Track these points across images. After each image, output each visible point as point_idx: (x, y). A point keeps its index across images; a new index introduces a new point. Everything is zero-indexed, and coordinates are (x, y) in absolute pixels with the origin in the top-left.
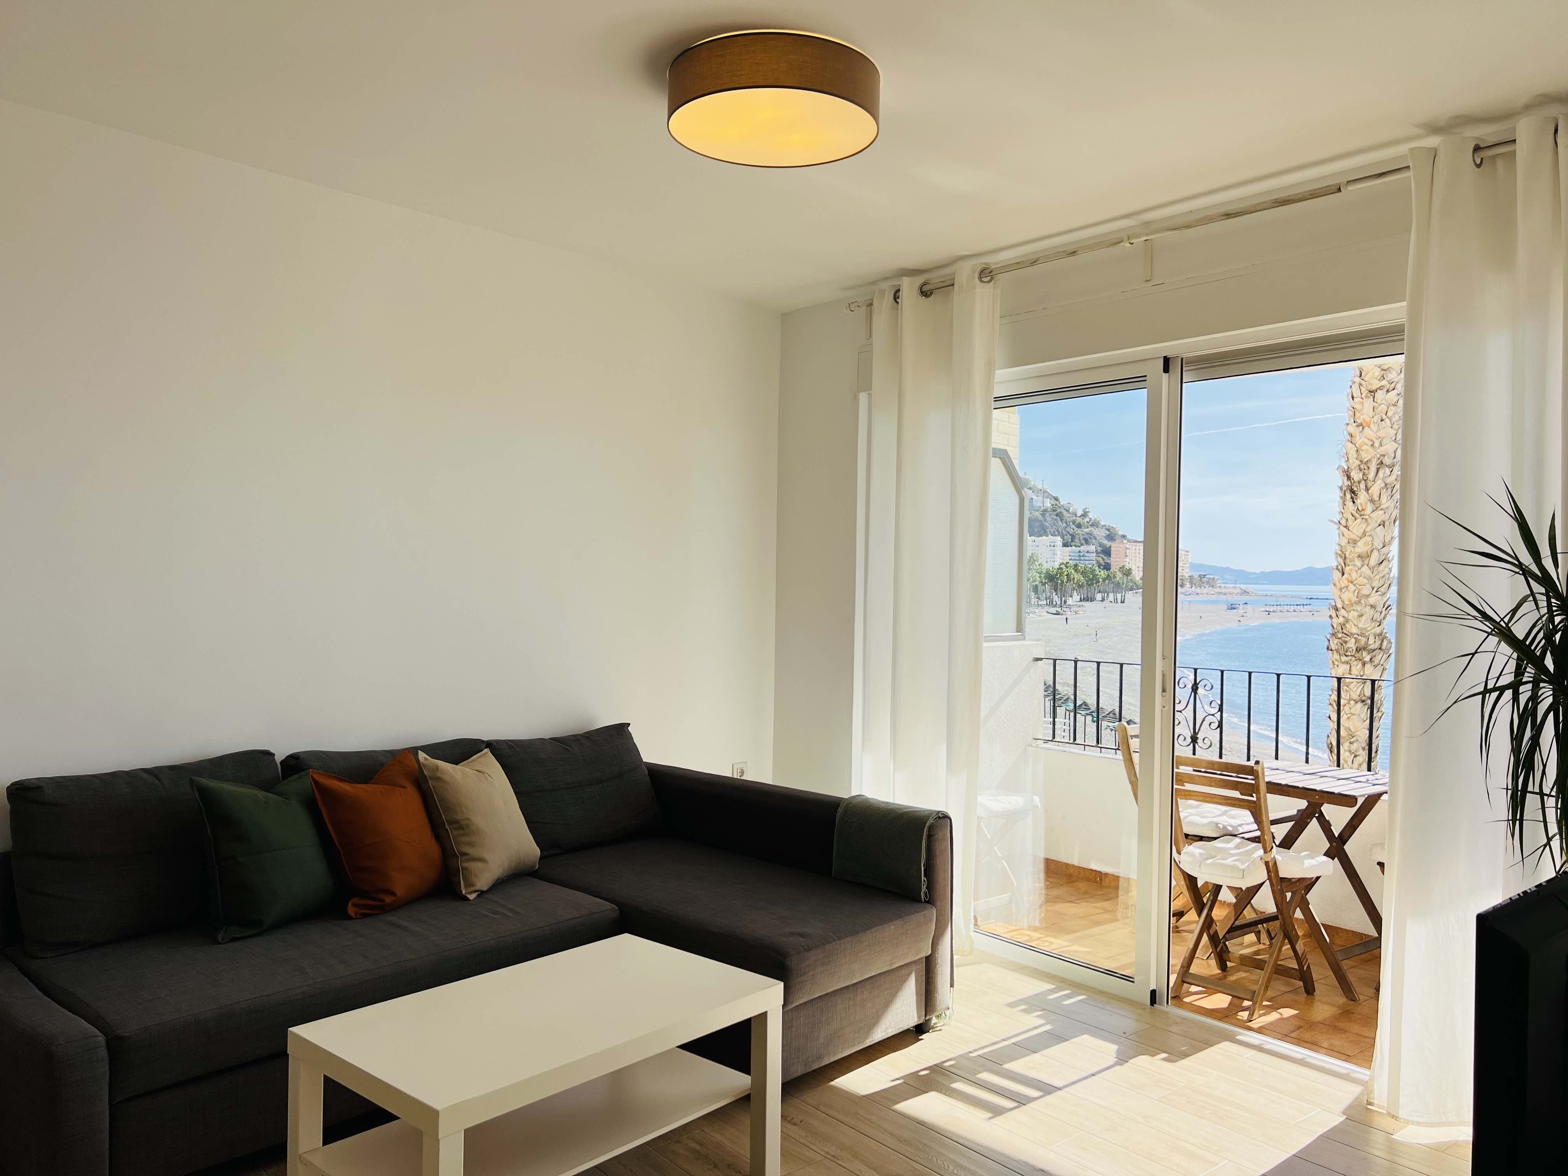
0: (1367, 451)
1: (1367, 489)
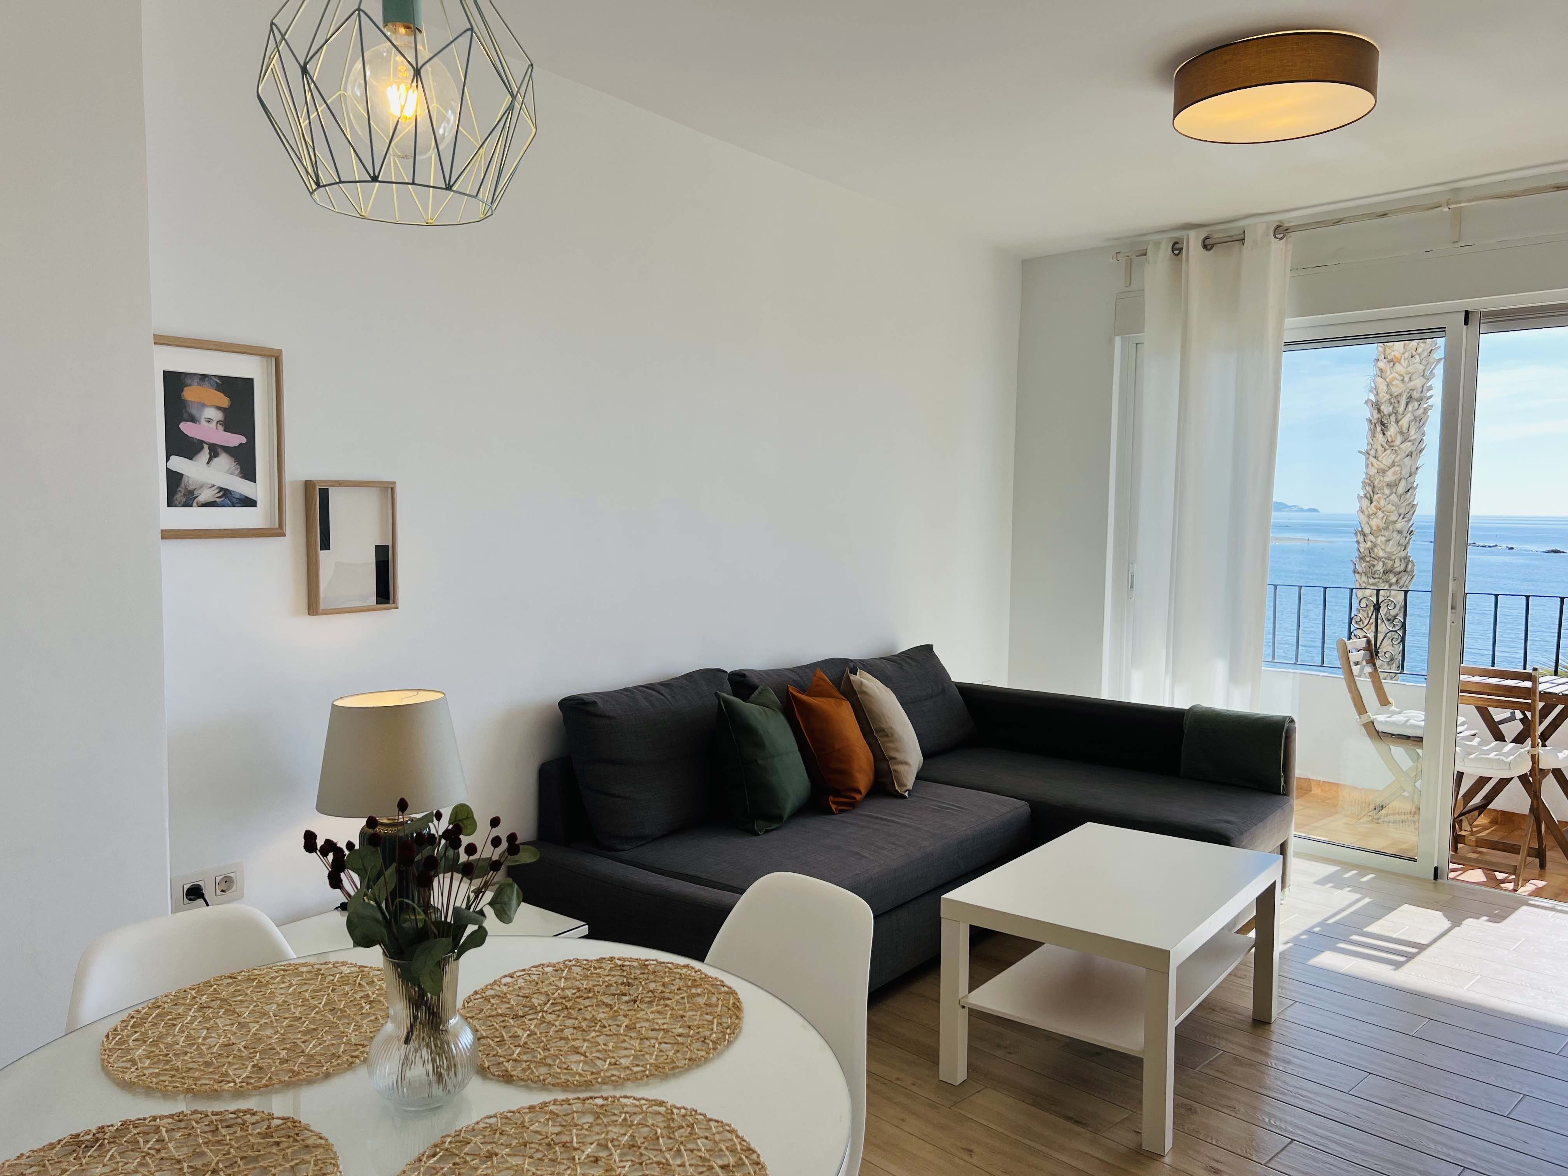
0: (1396, 386)
1: (1397, 422)
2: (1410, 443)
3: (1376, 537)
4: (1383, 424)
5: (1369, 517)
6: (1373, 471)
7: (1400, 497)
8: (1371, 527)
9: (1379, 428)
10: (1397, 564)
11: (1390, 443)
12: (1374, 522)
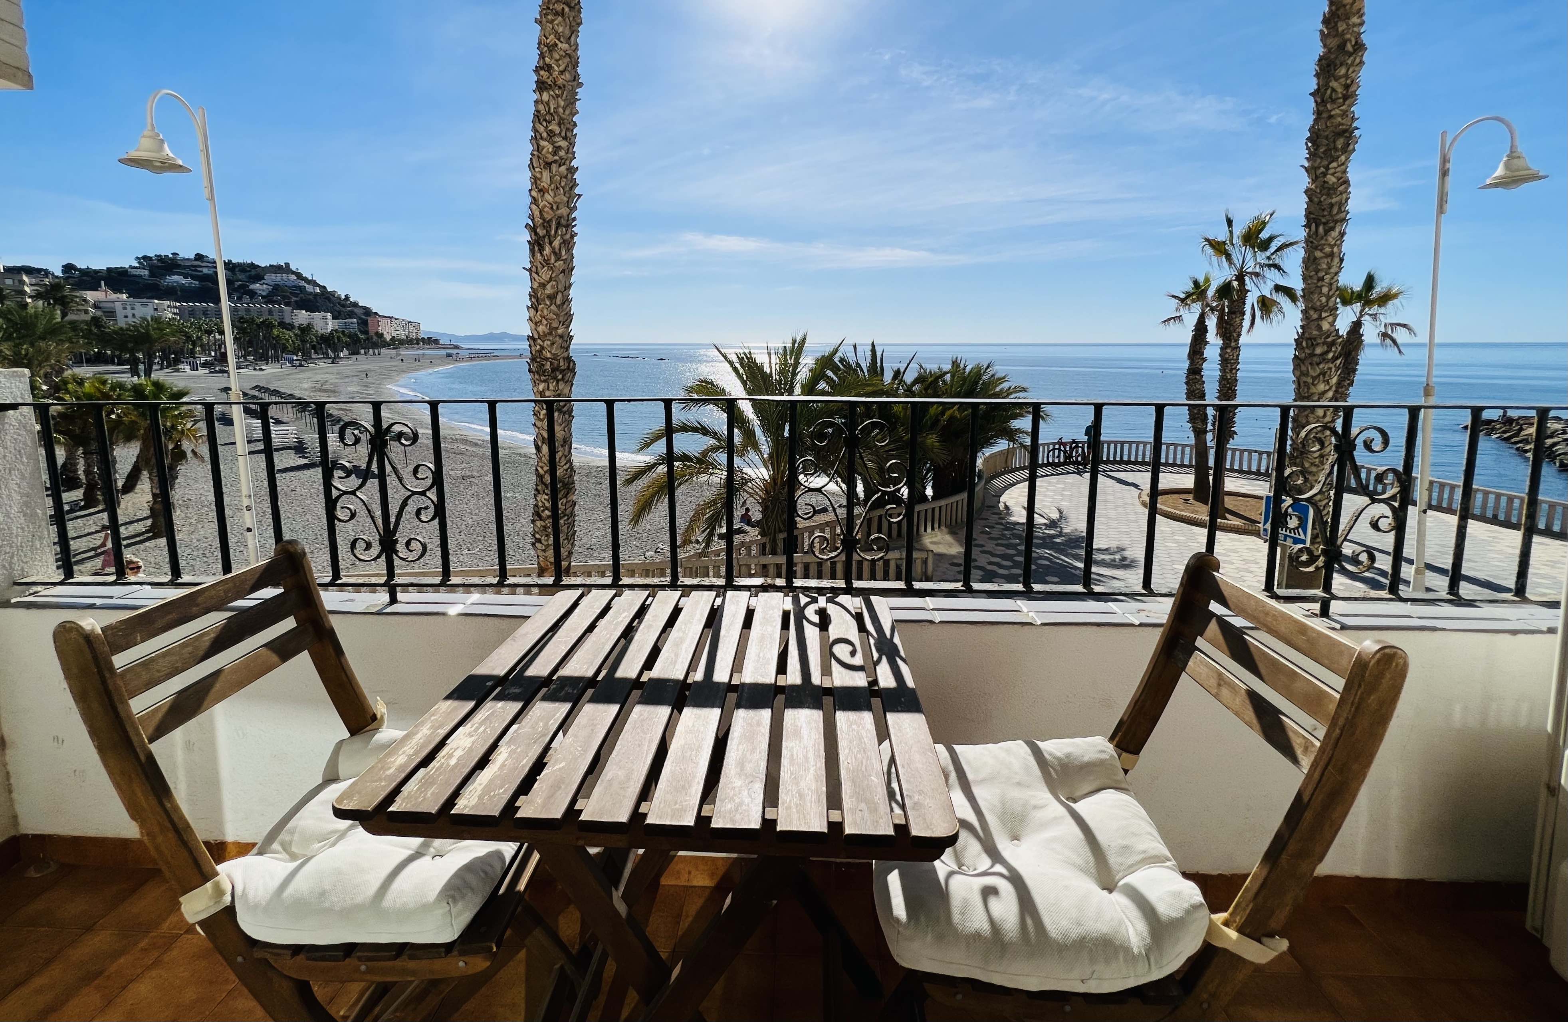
0: (548, 213)
1: (551, 243)
2: (562, 262)
3: (543, 342)
4: (539, 245)
5: (536, 324)
6: (536, 285)
7: (558, 307)
8: (538, 333)
9: (536, 249)
10: (562, 363)
11: (547, 261)
12: (541, 328)
